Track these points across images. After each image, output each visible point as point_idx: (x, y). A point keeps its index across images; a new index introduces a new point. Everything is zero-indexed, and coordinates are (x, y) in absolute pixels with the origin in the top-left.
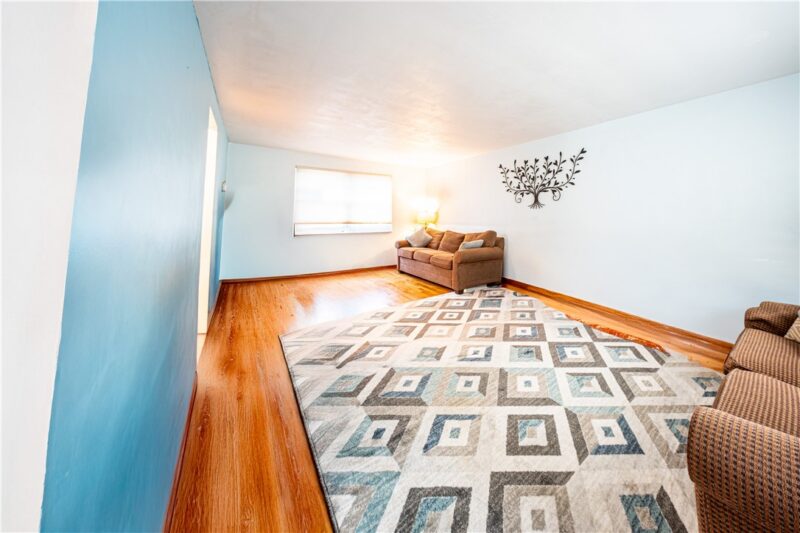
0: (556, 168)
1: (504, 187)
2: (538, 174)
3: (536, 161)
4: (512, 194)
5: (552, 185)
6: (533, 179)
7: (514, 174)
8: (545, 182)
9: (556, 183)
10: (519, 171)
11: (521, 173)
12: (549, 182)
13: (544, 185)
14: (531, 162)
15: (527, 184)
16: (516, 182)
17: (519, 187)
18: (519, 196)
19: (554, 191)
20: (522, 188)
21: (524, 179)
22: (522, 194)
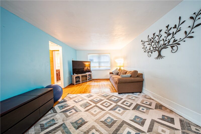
0: (175, 30)
1: (143, 50)
2: (161, 39)
3: (160, 31)
4: (146, 53)
5: (171, 43)
6: (158, 42)
7: (148, 43)
8: (166, 42)
9: (175, 41)
10: (150, 40)
11: (151, 41)
12: (169, 42)
13: (165, 44)
14: (157, 33)
15: (155, 46)
16: (148, 47)
17: (150, 49)
18: (150, 53)
19: (172, 47)
20: (152, 49)
21: (153, 44)
22: (152, 52)
